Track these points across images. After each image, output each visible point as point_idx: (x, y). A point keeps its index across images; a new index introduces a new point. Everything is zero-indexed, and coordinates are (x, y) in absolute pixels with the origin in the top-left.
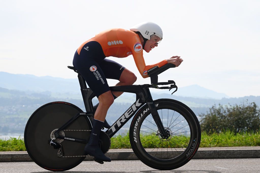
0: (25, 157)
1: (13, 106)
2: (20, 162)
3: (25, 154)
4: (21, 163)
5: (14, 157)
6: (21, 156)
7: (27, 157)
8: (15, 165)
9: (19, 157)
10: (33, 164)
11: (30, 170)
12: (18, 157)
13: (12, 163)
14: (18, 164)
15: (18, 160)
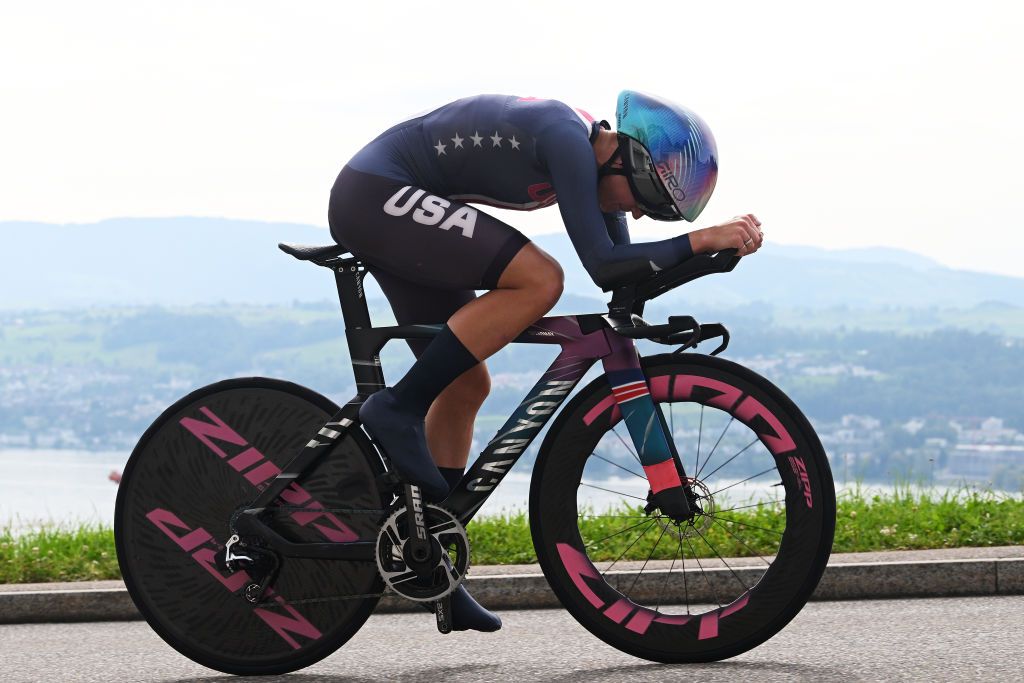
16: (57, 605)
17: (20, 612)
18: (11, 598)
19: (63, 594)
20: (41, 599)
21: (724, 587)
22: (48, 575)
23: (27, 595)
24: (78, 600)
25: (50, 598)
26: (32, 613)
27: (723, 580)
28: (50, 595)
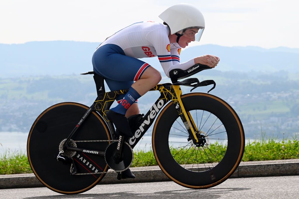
0: (259, 170)
1: (231, 97)
2: (251, 178)
3: (259, 165)
4: (253, 178)
5: (242, 170)
6: (252, 169)
7: (262, 170)
8: (244, 181)
9: (250, 170)
10: (272, 180)
11: (269, 187)
12: (248, 169)
13: (240, 179)
14: (248, 181)
15: (248, 174)
16: (27, 181)
17: (12, 184)
18: (9, 179)
19: (29, 177)
20: (20, 179)
21: (278, 170)
22: (21, 171)
23: (15, 178)
24: (34, 179)
25: (24, 179)
26: (17, 184)
27: (278, 167)
28: (24, 177)
